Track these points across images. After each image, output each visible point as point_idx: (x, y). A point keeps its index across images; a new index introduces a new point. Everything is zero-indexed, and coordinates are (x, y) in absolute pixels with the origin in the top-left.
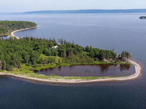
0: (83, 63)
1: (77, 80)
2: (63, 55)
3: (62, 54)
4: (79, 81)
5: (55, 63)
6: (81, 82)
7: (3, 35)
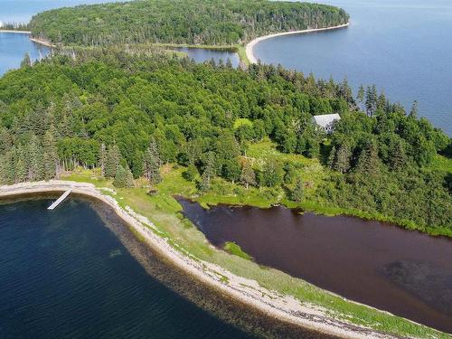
0: (404, 221)
1: (308, 308)
2: (336, 160)
3: (331, 157)
4: (311, 317)
5: (286, 189)
6: (317, 326)
7: (225, 46)
